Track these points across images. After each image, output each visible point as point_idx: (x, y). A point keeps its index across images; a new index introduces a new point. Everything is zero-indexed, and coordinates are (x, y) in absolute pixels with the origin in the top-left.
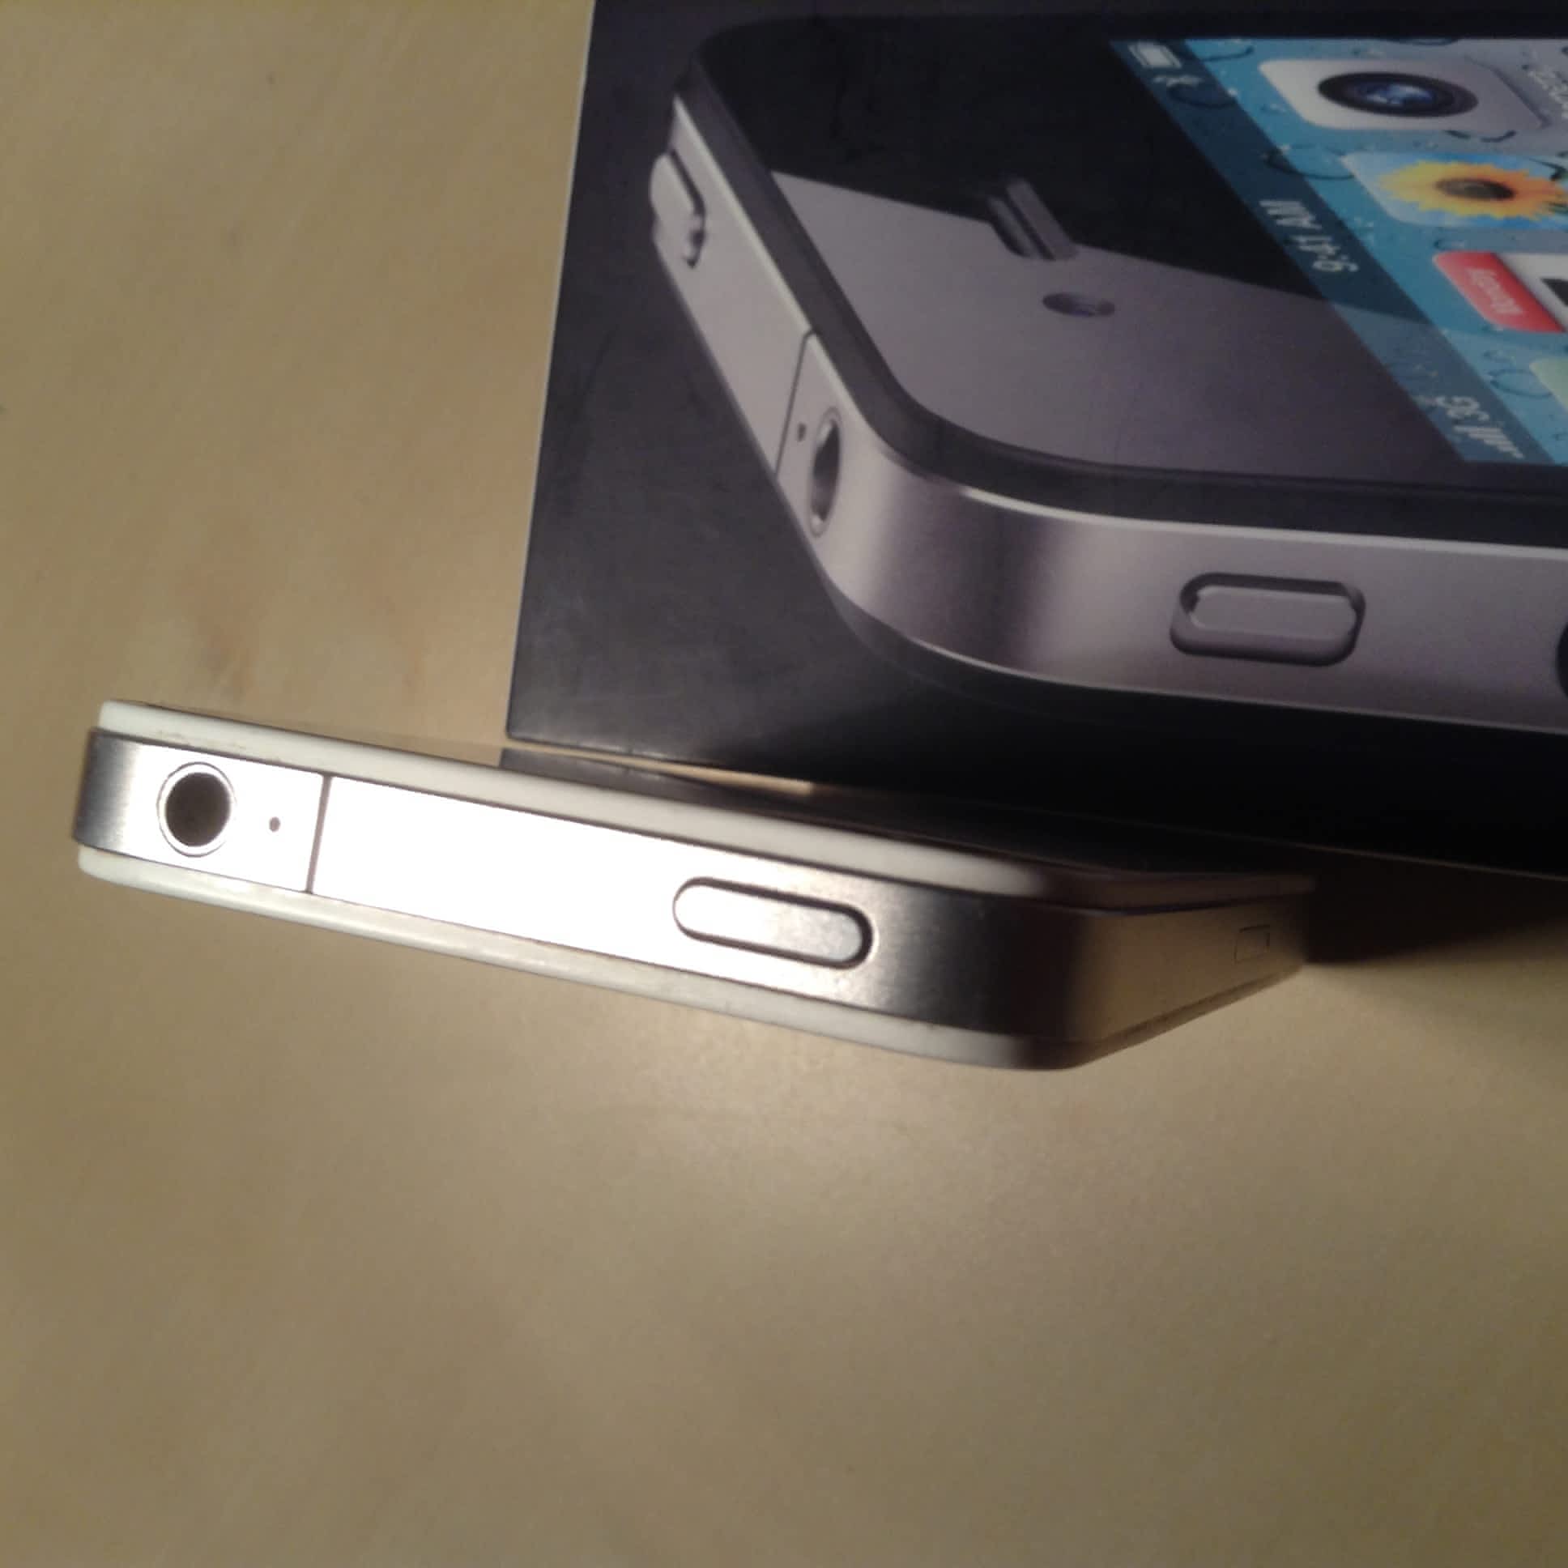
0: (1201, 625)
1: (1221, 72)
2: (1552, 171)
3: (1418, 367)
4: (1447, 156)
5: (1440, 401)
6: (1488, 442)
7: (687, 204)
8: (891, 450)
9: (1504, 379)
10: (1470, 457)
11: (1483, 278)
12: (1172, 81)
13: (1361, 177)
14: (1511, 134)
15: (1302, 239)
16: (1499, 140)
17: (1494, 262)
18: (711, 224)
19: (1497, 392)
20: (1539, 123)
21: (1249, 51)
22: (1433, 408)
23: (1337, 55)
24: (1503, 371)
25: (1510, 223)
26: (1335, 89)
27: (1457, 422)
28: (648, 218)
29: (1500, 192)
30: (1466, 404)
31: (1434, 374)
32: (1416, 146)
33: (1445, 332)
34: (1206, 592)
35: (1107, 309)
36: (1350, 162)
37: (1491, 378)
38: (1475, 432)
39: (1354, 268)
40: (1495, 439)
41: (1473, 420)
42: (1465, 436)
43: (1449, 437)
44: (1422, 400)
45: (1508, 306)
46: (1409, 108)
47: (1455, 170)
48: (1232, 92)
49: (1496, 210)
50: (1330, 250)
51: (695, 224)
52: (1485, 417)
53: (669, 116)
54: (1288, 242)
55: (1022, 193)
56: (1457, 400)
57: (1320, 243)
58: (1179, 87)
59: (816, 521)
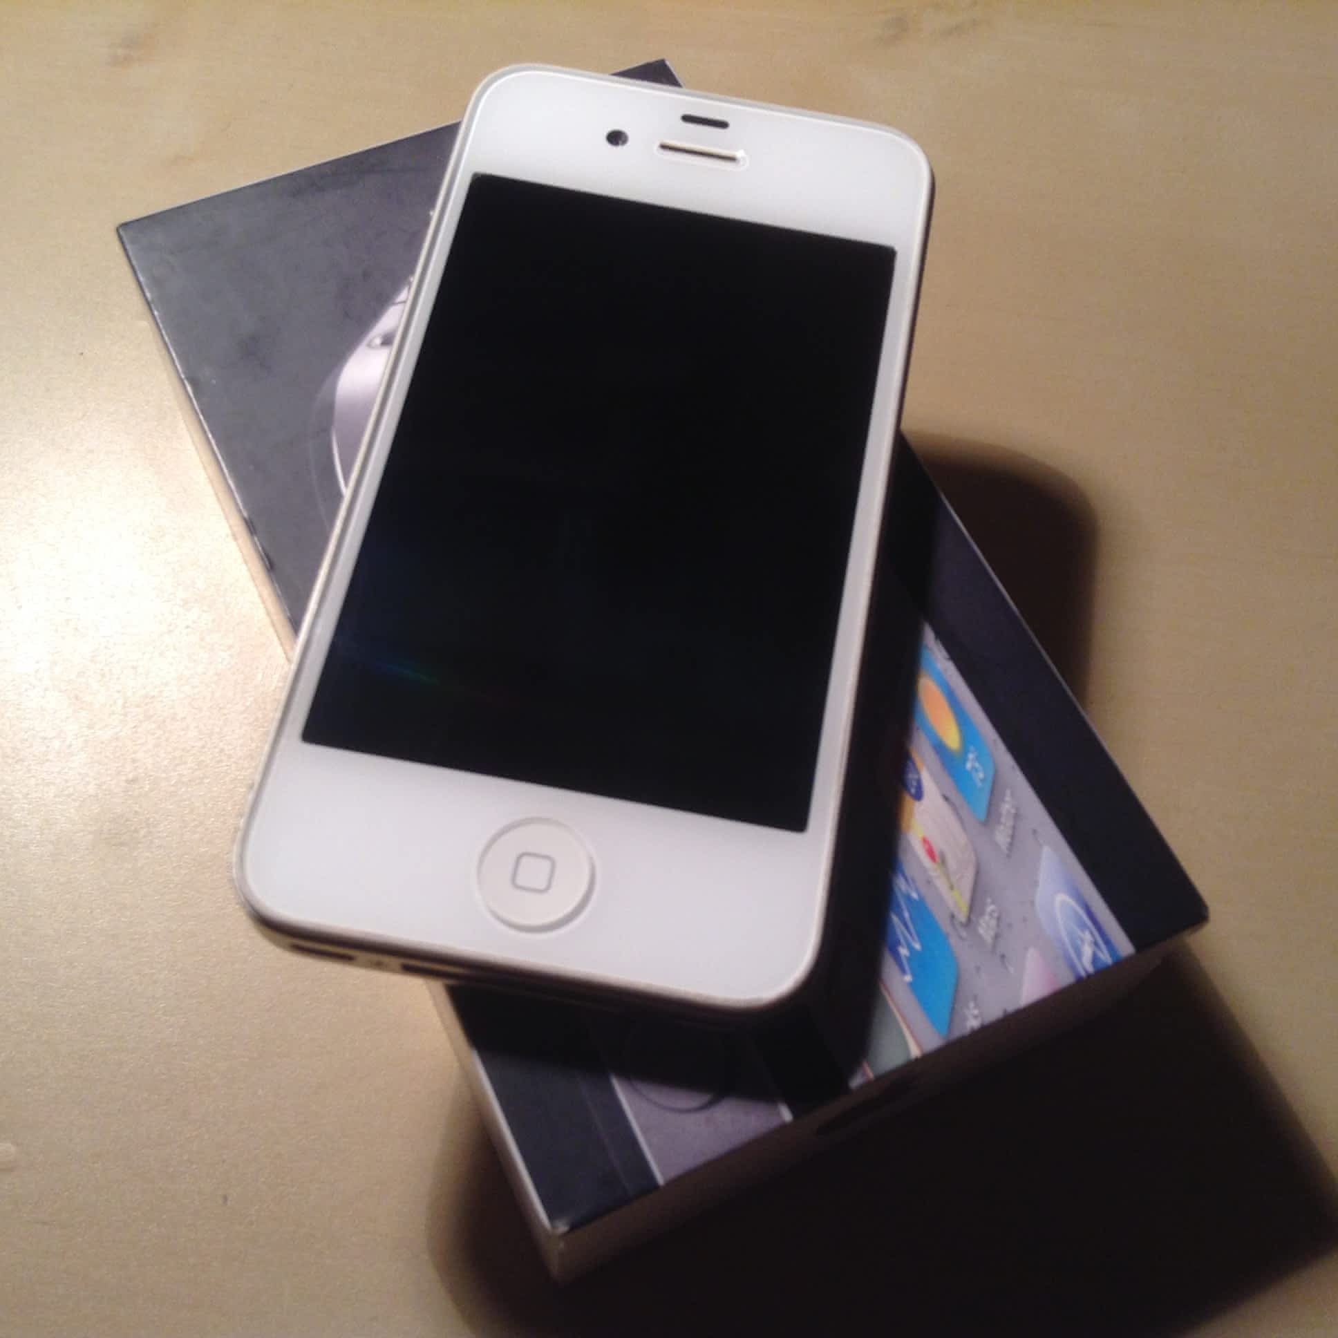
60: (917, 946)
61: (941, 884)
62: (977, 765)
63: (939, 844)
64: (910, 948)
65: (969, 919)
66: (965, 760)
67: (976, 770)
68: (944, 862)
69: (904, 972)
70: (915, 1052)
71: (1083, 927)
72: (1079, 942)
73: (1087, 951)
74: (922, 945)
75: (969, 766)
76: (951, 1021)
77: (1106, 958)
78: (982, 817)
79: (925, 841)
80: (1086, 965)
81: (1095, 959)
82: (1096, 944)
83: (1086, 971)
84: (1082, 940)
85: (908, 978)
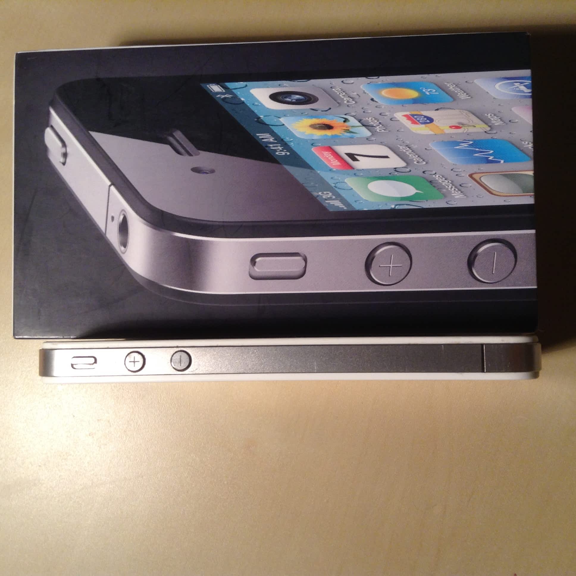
0: (258, 270)
1: (238, 93)
2: (344, 120)
3: (312, 184)
4: (312, 117)
5: (320, 193)
6: (336, 205)
7: (60, 144)
9: (338, 185)
10: (331, 210)
11: (327, 154)
12: (223, 96)
14: (330, 109)
15: (271, 146)
16: (326, 111)
17: (330, 149)
18: (69, 150)
19: (336, 189)
21: (246, 86)
22: (318, 196)
23: (273, 87)
24: (337, 183)
26: (274, 97)
27: (326, 200)
28: (45, 149)
29: (329, 127)
30: (328, 194)
31: (317, 185)
32: (302, 114)
33: (319, 172)
34: (258, 260)
35: (212, 171)
36: (282, 120)
37: (334, 185)
38: (332, 202)
39: (288, 154)
40: (338, 204)
41: (330, 199)
42: (329, 203)
43: (324, 204)
44: (315, 194)
45: (336, 163)
46: (298, 102)
47: (315, 121)
48: (242, 99)
49: (329, 133)
50: (280, 148)
51: (63, 150)
52: (334, 197)
53: (48, 114)
54: (267, 146)
55: (178, 134)
56: (325, 193)
57: (277, 146)
58: (225, 98)
59: (123, 248)
60: (492, 152)
61: (471, 130)
62: (429, 90)
63: (454, 123)
64: (491, 155)
65: (489, 126)
66: (424, 93)
67: (430, 91)
68: (463, 124)
69: (500, 162)
70: (531, 173)
71: (512, 84)
72: (517, 89)
73: (522, 88)
74: (492, 150)
75: (428, 93)
76: (527, 155)
77: (528, 82)
78: (451, 99)
79: (451, 127)
80: (527, 91)
81: (525, 86)
82: (521, 83)
83: (529, 93)
84: (518, 87)
85: (502, 161)
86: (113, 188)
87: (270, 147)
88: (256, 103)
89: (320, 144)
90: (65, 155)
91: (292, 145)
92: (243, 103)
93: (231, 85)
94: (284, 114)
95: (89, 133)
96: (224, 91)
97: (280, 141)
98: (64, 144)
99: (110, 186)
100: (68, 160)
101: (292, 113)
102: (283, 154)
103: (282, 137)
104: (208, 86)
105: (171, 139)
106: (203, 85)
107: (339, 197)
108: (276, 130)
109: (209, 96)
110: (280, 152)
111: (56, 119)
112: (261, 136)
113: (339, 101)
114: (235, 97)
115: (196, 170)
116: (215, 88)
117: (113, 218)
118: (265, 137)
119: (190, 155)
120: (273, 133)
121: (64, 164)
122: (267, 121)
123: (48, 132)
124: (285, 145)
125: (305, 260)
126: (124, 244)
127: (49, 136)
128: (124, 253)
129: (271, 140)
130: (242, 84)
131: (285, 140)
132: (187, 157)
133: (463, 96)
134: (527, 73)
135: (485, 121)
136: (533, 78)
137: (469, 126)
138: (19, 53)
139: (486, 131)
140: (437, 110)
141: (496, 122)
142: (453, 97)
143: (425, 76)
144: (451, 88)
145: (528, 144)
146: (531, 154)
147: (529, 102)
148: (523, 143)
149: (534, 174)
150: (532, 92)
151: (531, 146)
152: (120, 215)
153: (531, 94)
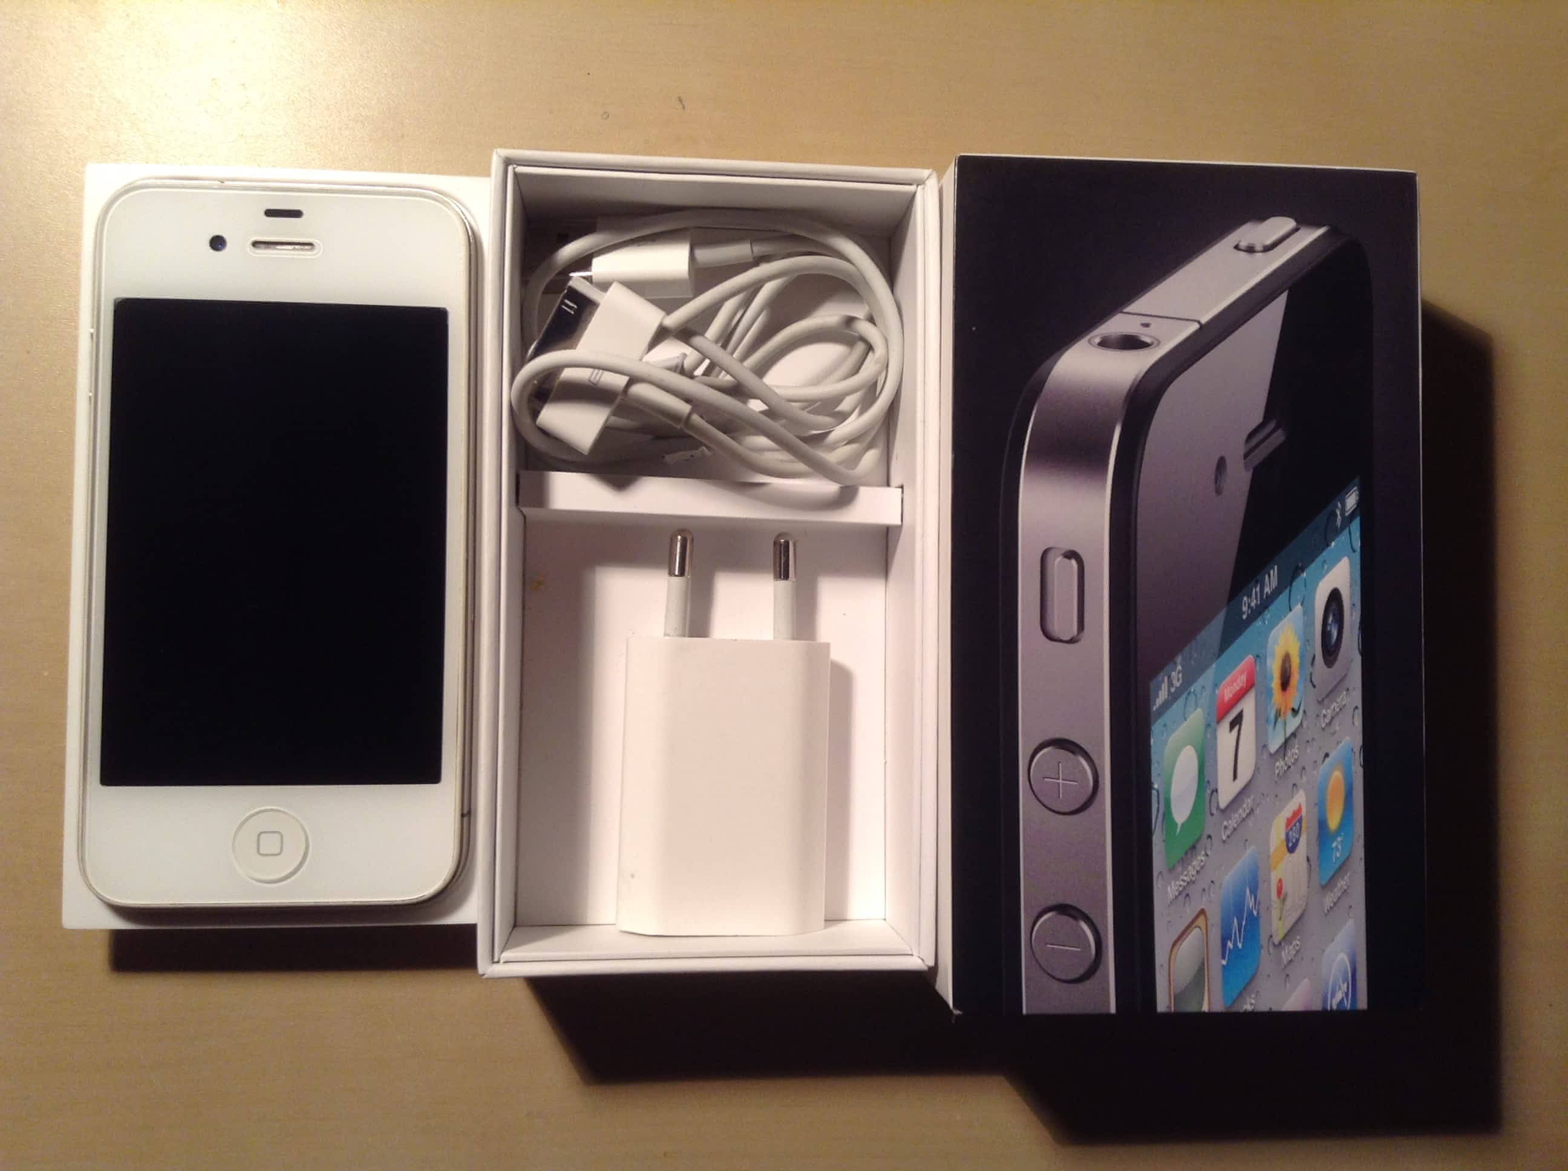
0: (1057, 562)
1: (1343, 537)
2: (1296, 708)
3: (1196, 655)
4: (1302, 657)
5: (1179, 668)
6: (1160, 692)
7: (1268, 242)
8: (1139, 379)
9: (1192, 697)
10: (1152, 685)
11: (1242, 680)
12: (1338, 513)
13: (1290, 615)
14: (1314, 686)
15: (1258, 589)
16: (1311, 681)
17: (1250, 685)
18: (1259, 255)
19: (1187, 693)
20: (1320, 699)
21: (1354, 551)
22: (1175, 663)
23: (1352, 595)
24: (1196, 697)
25: (1269, 692)
26: (1335, 596)
27: (1169, 677)
28: (1262, 218)
29: (1285, 684)
30: (1178, 680)
31: (1192, 662)
32: (1306, 641)
33: (1214, 665)
34: (1074, 562)
35: (1218, 491)
36: (1298, 609)
37: (1192, 690)
38: (1164, 686)
39: (1244, 617)
40: (1162, 696)
41: (1171, 684)
42: (1163, 681)
43: (1162, 674)
44: (1179, 659)
45: (1228, 694)
46: (1325, 634)
47: (1295, 661)
48: (1333, 544)
49: (1276, 683)
50: (1253, 604)
51: (1259, 248)
52: (1173, 690)
53: (1319, 225)
54: (1257, 582)
55: (1279, 438)
56: (1180, 675)
57: (1256, 598)
58: (1336, 516)
59: (1097, 340)
60: (1240, 945)
61: (1275, 913)
62: (1340, 847)
63: (1287, 888)
64: (1235, 944)
65: (1280, 944)
66: (1334, 839)
67: (1338, 849)
68: (1284, 900)
69: (1224, 958)
70: (1205, 1008)
71: (1345, 980)
72: (1337, 988)
73: (1339, 996)
74: (1243, 946)
75: (1334, 845)
76: (1234, 1002)
77: (1348, 1005)
78: (1324, 883)
79: (1280, 881)
80: (1334, 1004)
81: (1342, 1001)
82: (1347, 994)
83: (1331, 1007)
84: (1340, 988)
85: (1224, 962)
86: (1195, 327)
87: (1256, 587)
88: (1326, 567)
89: (1258, 669)
90: (1250, 250)
91: (1258, 623)
92: (1328, 545)
93: (1356, 526)
94: (1308, 612)
95: (1284, 291)
96: (1347, 514)
97: (1266, 603)
98: (1267, 249)
99: (1199, 322)
100: (1242, 254)
101: (1308, 623)
102: (1245, 609)
103: (1272, 608)
104: (1355, 488)
105: (1271, 426)
106: (1357, 480)
107: (1173, 698)
108: (1283, 597)
109: (1338, 491)
110: (1248, 603)
111: (1310, 236)
112: (1274, 572)
113: (1326, 702)
114: (1337, 532)
115: (1221, 464)
116: (1351, 501)
117: (1147, 325)
118: (1271, 580)
119: (1246, 456)
120: (1277, 592)
121: (1237, 247)
122: (1298, 583)
123: (1289, 224)
124: (1257, 612)
125: (1072, 641)
126: (1105, 343)
127: (1282, 225)
128: (1089, 341)
129: (1267, 590)
130: (1357, 544)
131: (1266, 612)
132: (1242, 451)
133: (1329, 900)
134: (1362, 1003)
135: (1288, 937)
136: (1354, 1013)
137: (1282, 911)
138: (1417, 178)
139: (1273, 936)
140: (1308, 860)
141: (1286, 953)
142: (1328, 885)
143: (1361, 842)
144: (1342, 883)
145: (1252, 1004)
146: (1235, 1009)
147: (1317, 1006)
148: (1253, 996)
149: (1204, 1012)
150: (1332, 1010)
151: (1248, 1008)
152: (1151, 337)
153: (1329, 1008)
